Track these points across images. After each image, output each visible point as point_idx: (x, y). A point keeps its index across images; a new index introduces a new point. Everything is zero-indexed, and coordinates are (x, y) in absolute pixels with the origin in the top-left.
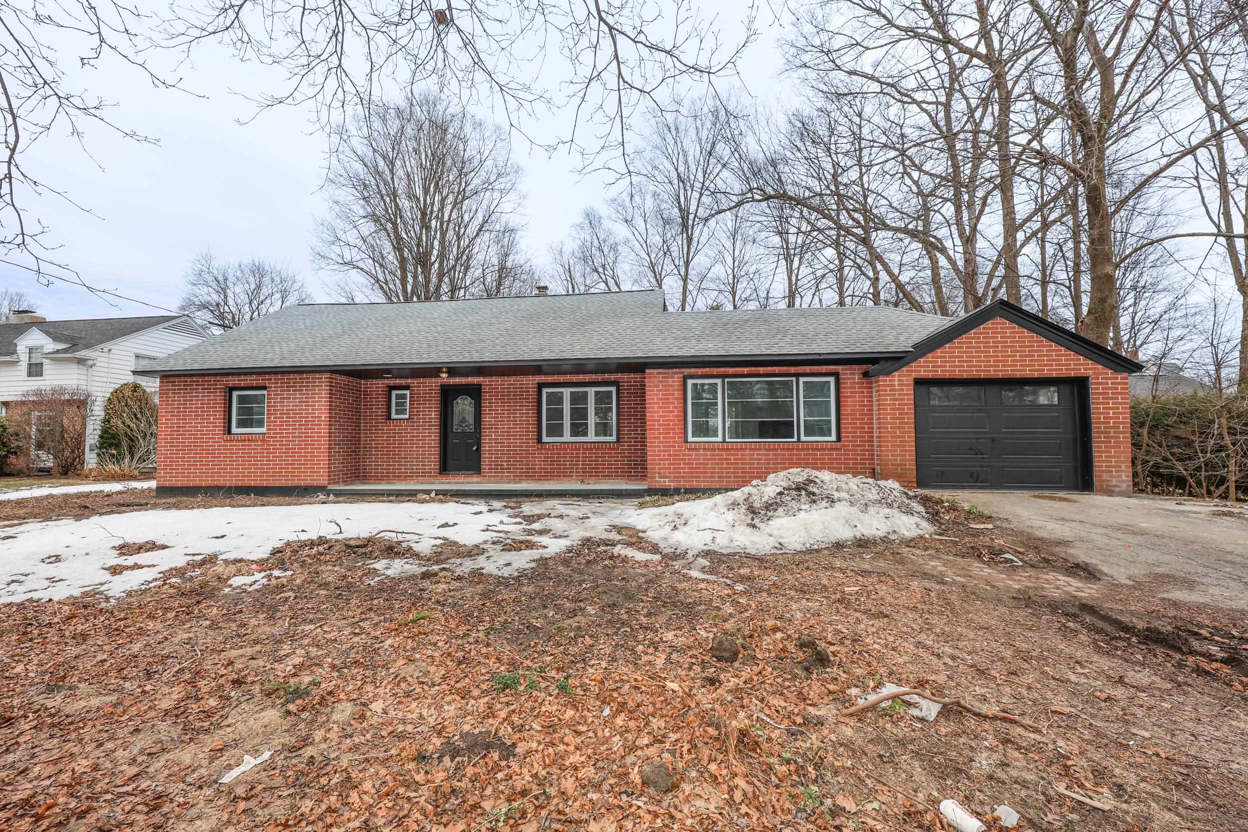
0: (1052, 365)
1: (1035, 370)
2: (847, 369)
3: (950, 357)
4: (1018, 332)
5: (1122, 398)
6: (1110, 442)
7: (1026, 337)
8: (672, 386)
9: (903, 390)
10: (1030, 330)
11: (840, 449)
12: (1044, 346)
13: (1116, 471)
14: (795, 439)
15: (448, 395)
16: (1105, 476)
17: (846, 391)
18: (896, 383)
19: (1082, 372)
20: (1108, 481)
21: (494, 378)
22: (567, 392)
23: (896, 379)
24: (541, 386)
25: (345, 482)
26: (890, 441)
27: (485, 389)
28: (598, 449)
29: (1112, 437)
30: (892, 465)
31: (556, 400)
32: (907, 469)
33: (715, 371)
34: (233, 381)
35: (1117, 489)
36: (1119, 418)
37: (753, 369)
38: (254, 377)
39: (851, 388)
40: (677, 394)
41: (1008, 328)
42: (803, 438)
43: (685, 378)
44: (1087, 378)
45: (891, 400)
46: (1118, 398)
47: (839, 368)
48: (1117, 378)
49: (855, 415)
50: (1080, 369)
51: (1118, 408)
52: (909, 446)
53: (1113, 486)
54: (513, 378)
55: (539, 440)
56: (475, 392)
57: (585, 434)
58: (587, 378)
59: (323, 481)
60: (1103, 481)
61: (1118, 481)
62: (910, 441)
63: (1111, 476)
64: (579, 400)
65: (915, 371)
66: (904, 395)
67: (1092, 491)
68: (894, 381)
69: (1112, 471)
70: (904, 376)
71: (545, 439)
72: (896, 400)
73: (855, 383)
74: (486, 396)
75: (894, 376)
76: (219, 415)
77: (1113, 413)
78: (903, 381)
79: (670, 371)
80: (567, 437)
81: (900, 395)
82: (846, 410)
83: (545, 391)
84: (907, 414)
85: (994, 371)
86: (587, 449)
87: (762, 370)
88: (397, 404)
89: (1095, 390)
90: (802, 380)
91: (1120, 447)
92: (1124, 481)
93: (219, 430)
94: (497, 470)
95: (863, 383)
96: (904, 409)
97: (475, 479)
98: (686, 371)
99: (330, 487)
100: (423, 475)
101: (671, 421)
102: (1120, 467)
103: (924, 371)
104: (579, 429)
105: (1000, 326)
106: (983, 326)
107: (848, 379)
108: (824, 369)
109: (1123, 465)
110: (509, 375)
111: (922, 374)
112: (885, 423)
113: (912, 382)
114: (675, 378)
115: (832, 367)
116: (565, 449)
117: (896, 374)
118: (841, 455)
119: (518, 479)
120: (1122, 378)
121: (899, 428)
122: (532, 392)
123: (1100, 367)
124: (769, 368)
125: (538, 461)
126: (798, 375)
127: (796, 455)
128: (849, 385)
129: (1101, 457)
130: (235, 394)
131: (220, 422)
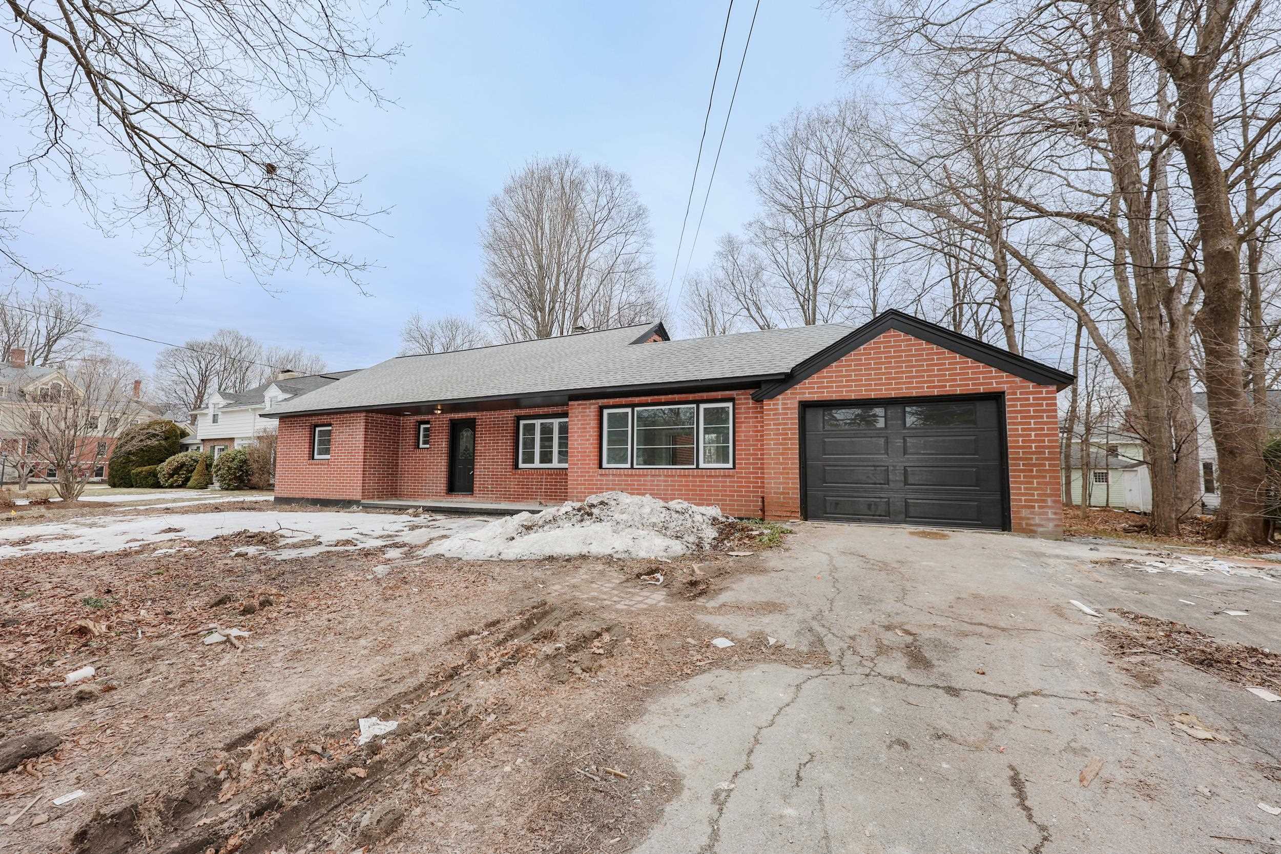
0: (955, 380)
1: (934, 387)
2: (742, 394)
3: (836, 377)
4: (914, 345)
5: (1048, 417)
6: (1032, 471)
7: (924, 349)
8: (588, 416)
9: (787, 414)
10: (929, 341)
11: (733, 476)
12: (945, 358)
13: (1040, 507)
14: (694, 466)
15: (455, 428)
16: (1024, 513)
17: (741, 417)
18: (780, 407)
19: (994, 386)
20: (1028, 519)
21: (484, 413)
22: (538, 423)
23: (780, 402)
24: (519, 418)
25: (379, 498)
26: (773, 468)
27: (479, 422)
28: (557, 475)
29: (1035, 465)
30: (775, 493)
31: (530, 429)
32: (791, 498)
33: (623, 401)
34: (315, 420)
35: (1040, 529)
36: (1044, 441)
37: (656, 397)
38: (325, 417)
39: (745, 413)
40: (594, 423)
41: (902, 341)
42: (702, 465)
43: (601, 409)
44: (1003, 393)
45: (774, 424)
46: (1042, 417)
47: (734, 393)
48: (1041, 392)
49: (748, 440)
50: (991, 384)
51: (1043, 429)
52: (792, 474)
53: (1036, 525)
54: (497, 413)
55: (516, 466)
56: (471, 424)
57: (550, 461)
58: (550, 410)
59: (358, 496)
60: (1022, 518)
61: (1042, 519)
62: (794, 469)
63: (1033, 513)
64: (547, 431)
65: (800, 393)
66: (787, 419)
67: (1010, 530)
68: (777, 404)
69: (1033, 507)
70: (788, 399)
71: (521, 465)
72: (779, 424)
73: (749, 408)
74: (478, 428)
75: (778, 400)
76: (307, 445)
77: (1036, 435)
78: (787, 404)
79: (588, 402)
80: (537, 464)
81: (783, 419)
82: (741, 436)
83: (522, 422)
84: (790, 439)
85: (907, 388)
86: (548, 475)
87: (663, 398)
88: (425, 436)
89: (1011, 407)
90: (703, 406)
91: (1045, 477)
92: (1049, 520)
93: (306, 456)
94: (485, 490)
95: (756, 408)
96: (787, 434)
97: (469, 499)
98: (601, 402)
99: (363, 501)
100: (437, 494)
101: (587, 448)
102: (1044, 501)
103: (809, 393)
104: (546, 457)
105: (894, 339)
106: (875, 340)
107: (743, 404)
108: (719, 394)
109: (1049, 499)
110: (495, 410)
111: (808, 397)
112: (769, 449)
113: (797, 405)
114: (591, 409)
115: (727, 393)
116: (533, 475)
117: (780, 397)
118: (734, 482)
119: (498, 500)
120: (1047, 392)
121: (782, 454)
122: (511, 425)
123: (1018, 379)
124: (670, 396)
125: (513, 485)
126: (698, 402)
127: (692, 481)
128: (743, 411)
129: (1020, 489)
130: (317, 429)
131: (307, 451)
